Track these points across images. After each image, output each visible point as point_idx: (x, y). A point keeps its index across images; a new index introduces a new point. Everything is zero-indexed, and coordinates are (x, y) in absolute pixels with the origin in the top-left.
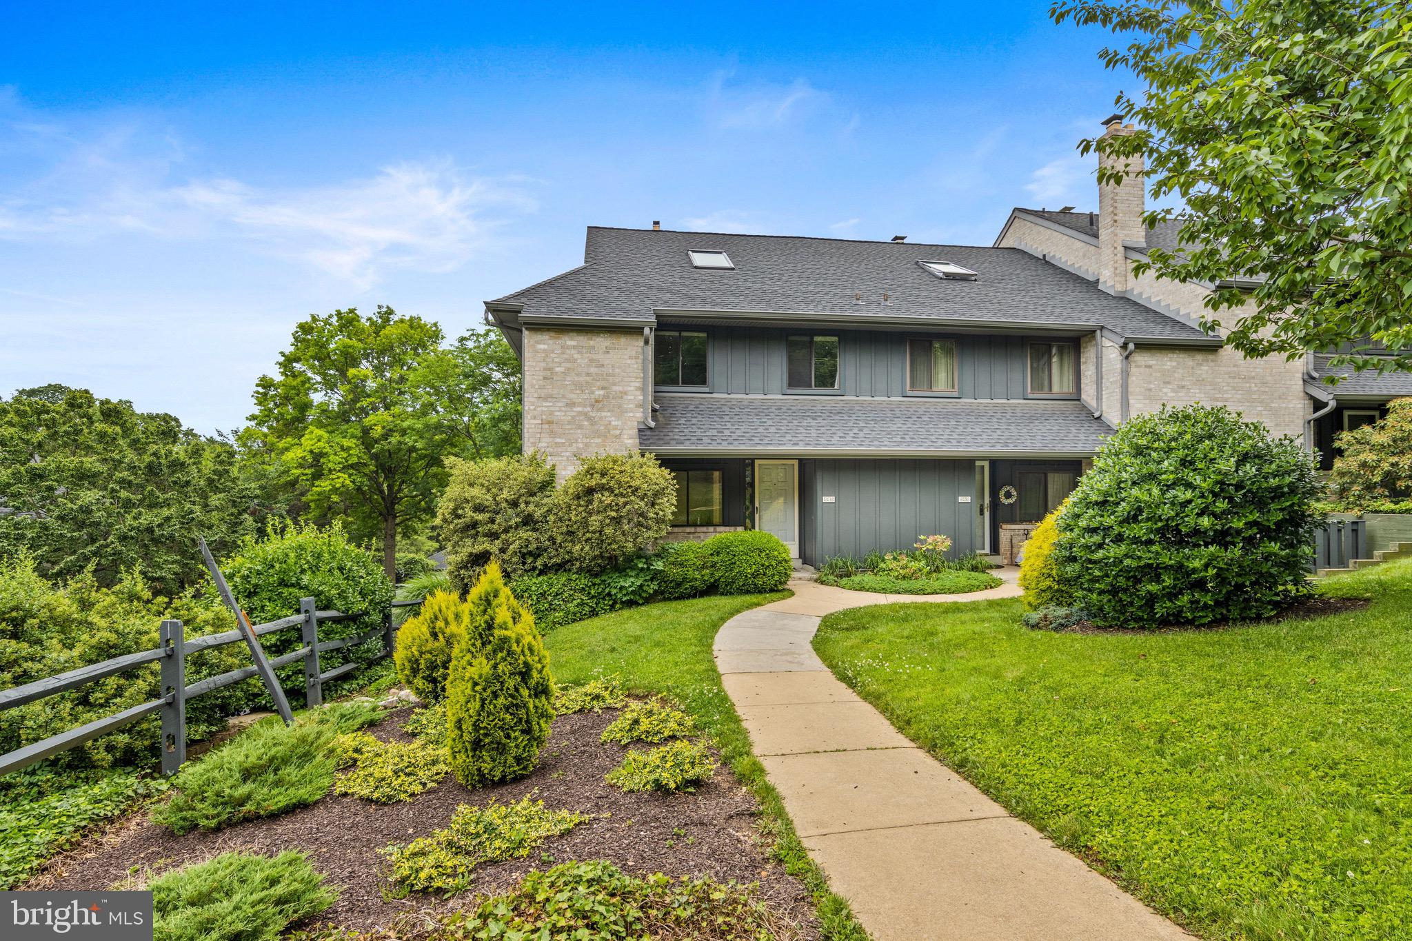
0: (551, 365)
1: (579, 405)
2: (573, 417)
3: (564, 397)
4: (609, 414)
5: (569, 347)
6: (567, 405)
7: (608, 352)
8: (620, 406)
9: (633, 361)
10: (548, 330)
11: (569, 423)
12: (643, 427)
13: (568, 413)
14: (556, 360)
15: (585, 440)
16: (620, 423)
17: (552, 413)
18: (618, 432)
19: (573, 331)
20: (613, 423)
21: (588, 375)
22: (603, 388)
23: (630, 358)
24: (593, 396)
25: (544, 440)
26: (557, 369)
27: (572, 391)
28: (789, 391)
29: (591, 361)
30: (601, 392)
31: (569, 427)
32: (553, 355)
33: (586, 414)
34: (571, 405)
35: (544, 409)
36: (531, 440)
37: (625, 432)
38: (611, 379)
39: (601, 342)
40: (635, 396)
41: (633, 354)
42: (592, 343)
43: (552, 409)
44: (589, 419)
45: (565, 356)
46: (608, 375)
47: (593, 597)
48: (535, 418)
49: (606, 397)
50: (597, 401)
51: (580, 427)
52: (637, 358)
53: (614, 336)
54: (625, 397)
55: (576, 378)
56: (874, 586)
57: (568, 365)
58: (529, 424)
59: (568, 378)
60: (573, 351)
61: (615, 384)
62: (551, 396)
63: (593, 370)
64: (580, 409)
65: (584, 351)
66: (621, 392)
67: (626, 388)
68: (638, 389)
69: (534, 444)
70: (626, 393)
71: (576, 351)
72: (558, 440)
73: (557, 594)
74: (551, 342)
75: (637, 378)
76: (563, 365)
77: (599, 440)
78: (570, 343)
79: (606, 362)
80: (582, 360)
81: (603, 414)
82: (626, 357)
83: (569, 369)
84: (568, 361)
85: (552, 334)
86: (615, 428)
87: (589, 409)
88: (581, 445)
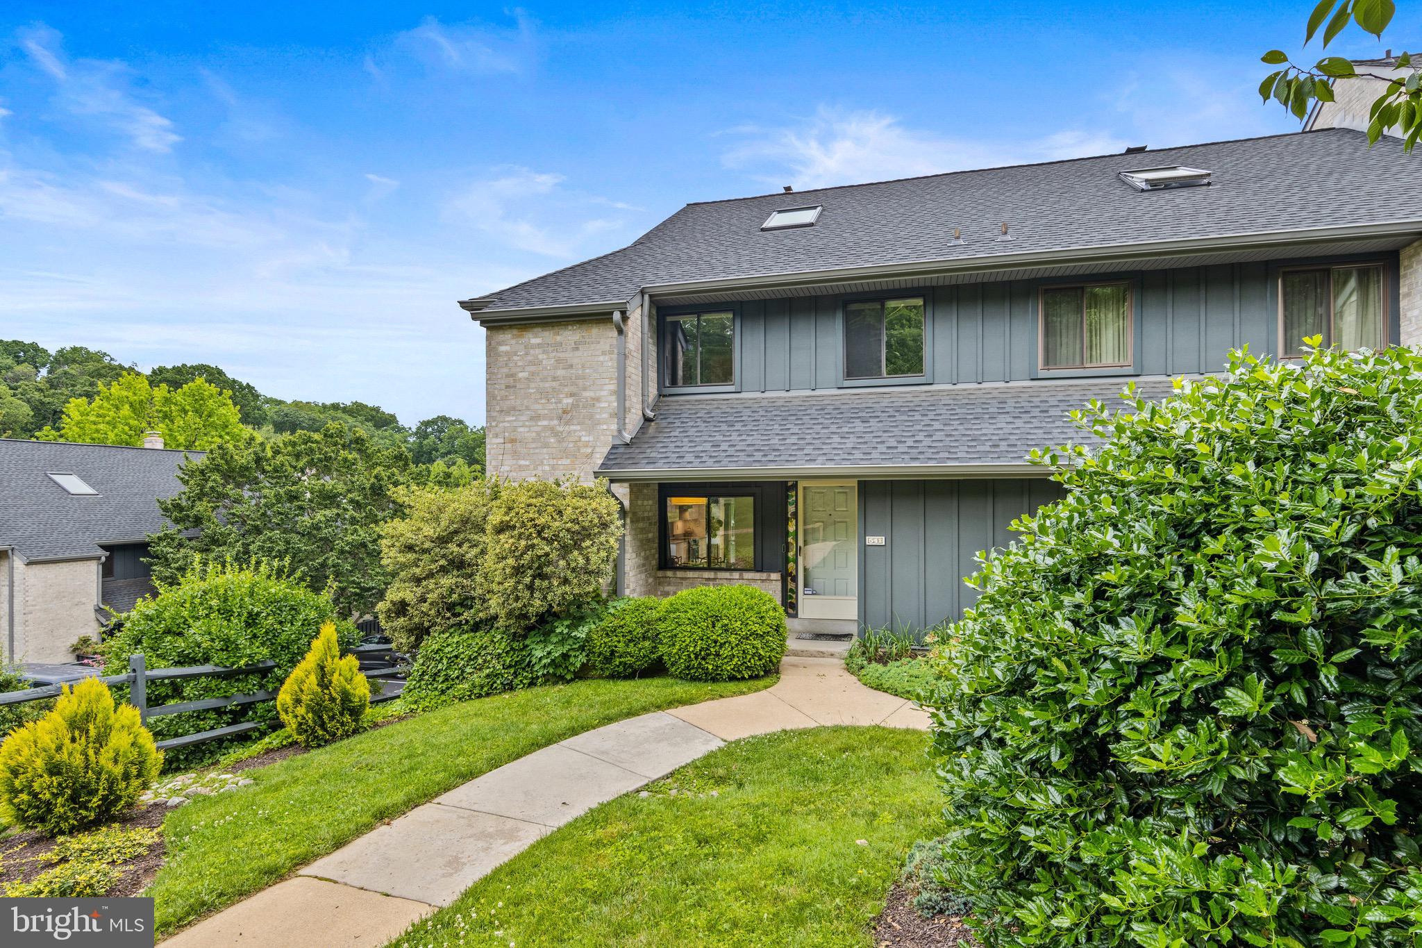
0: (513, 370)
1: (545, 417)
2: (538, 433)
3: (528, 408)
4: (578, 427)
5: (534, 347)
6: (532, 419)
7: (577, 349)
8: (591, 417)
9: (607, 358)
10: (511, 327)
11: (534, 440)
12: (618, 442)
13: (532, 429)
14: (520, 364)
15: (552, 462)
16: (591, 439)
17: (515, 429)
18: (589, 450)
19: (537, 325)
20: (583, 439)
21: (555, 379)
22: (572, 395)
23: (604, 353)
24: (560, 406)
25: (505, 463)
26: (521, 375)
27: (536, 401)
28: (847, 383)
29: (558, 361)
30: (570, 400)
31: (533, 446)
32: (516, 358)
33: (552, 429)
34: (535, 418)
35: (507, 425)
36: (494, 463)
37: (597, 450)
38: (580, 382)
39: (569, 336)
40: (610, 402)
41: (607, 348)
42: (558, 338)
43: (515, 424)
44: (556, 434)
45: (529, 358)
46: (578, 378)
47: (510, 666)
48: (496, 436)
49: (575, 406)
50: (565, 412)
51: (546, 446)
52: (611, 353)
53: (585, 327)
54: (598, 405)
55: (541, 385)
56: (897, 685)
57: (532, 368)
58: (491, 444)
59: (532, 385)
60: (537, 351)
61: (585, 389)
62: (514, 409)
63: (560, 373)
64: (545, 423)
65: (551, 349)
66: (593, 399)
67: (598, 394)
68: (612, 393)
69: (496, 468)
70: (598, 399)
71: (540, 351)
72: (522, 462)
73: (470, 659)
74: (513, 342)
75: (611, 379)
76: (528, 369)
77: (568, 461)
78: (535, 341)
79: (575, 361)
80: (547, 361)
81: (573, 428)
82: (599, 353)
83: (533, 374)
84: (532, 363)
85: (515, 332)
86: (586, 445)
87: (556, 422)
88: (547, 468)
